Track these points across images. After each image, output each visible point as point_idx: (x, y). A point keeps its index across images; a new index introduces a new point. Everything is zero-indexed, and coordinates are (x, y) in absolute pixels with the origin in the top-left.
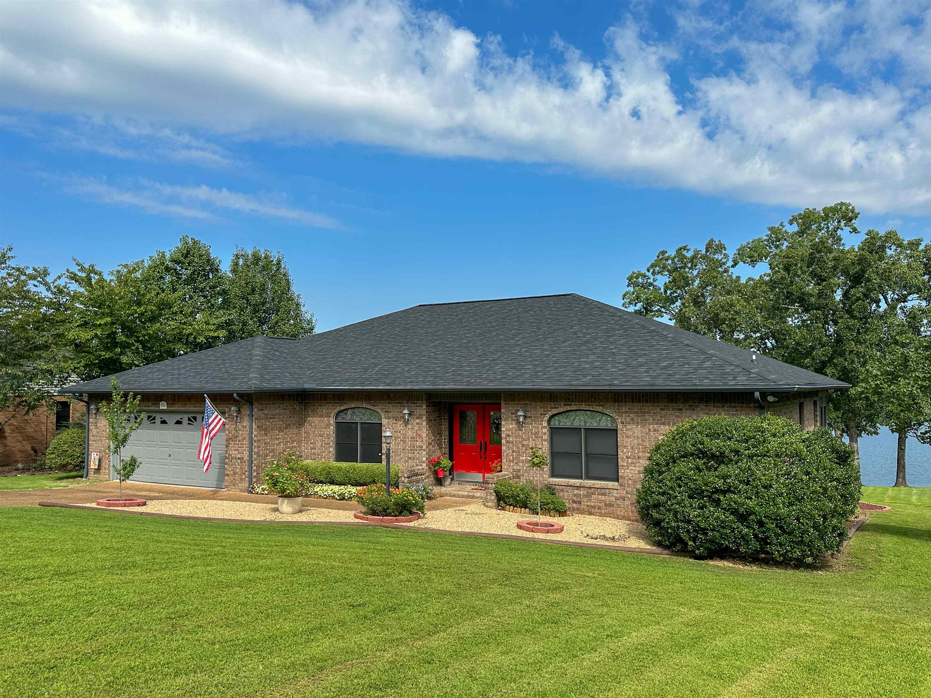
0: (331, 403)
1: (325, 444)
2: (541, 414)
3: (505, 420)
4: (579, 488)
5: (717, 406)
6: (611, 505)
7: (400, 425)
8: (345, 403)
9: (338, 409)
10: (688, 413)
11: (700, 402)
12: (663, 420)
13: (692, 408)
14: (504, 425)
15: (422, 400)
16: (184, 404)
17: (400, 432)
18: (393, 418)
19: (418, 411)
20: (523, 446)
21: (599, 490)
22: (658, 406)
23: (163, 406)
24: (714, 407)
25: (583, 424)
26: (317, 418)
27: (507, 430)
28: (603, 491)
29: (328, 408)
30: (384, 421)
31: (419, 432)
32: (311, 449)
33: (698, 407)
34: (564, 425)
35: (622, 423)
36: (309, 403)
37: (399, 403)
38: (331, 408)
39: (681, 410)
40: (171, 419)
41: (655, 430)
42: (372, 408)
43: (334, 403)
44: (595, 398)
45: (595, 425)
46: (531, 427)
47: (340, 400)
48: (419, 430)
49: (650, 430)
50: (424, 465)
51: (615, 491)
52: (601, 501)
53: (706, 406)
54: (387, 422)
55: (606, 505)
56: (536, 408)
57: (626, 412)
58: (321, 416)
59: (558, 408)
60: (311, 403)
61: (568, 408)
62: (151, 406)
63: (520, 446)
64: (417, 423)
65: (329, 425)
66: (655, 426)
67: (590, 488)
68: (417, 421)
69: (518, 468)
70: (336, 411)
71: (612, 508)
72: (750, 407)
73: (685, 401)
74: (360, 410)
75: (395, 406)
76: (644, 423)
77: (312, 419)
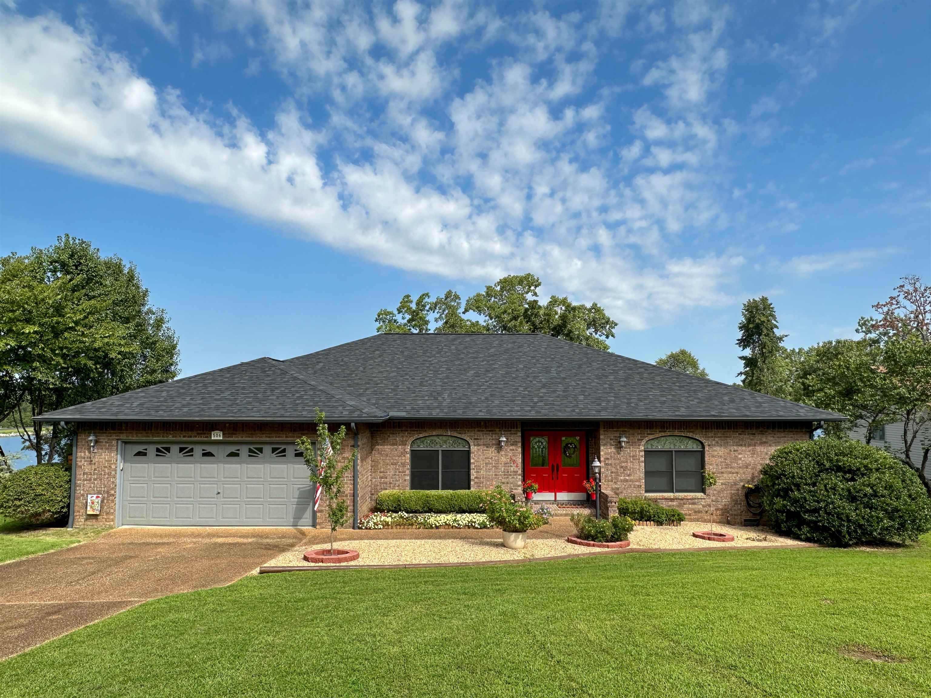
0: (407, 431)
1: (400, 472)
2: (638, 440)
3: (604, 445)
4: (672, 500)
5: (780, 432)
6: (699, 512)
7: (491, 452)
8: (426, 431)
9: (416, 436)
10: (760, 436)
11: (768, 428)
12: (741, 443)
13: (762, 433)
14: (603, 450)
15: (517, 428)
16: (252, 434)
17: (492, 458)
18: (484, 445)
19: (512, 438)
20: (622, 467)
21: (689, 501)
22: (737, 432)
23: (217, 436)
24: (778, 432)
25: (672, 447)
26: (389, 447)
27: (605, 454)
28: (693, 501)
29: (403, 436)
30: (473, 448)
31: (514, 458)
32: (381, 478)
33: (766, 432)
34: (656, 448)
35: (709, 445)
36: (377, 431)
37: (490, 431)
38: (407, 436)
39: (754, 434)
40: (221, 452)
41: (735, 451)
42: (459, 436)
43: (411, 431)
44: (686, 427)
45: (683, 448)
46: (628, 451)
47: (419, 428)
48: (514, 455)
49: (731, 451)
50: (520, 488)
51: (703, 500)
52: (691, 509)
53: (773, 431)
54: (476, 450)
55: (695, 512)
56: (634, 434)
57: (712, 437)
58: (393, 444)
59: (654, 434)
60: (381, 431)
61: (663, 434)
62: (196, 436)
63: (618, 467)
64: (511, 450)
65: (404, 453)
66: (735, 447)
67: (682, 499)
68: (511, 448)
69: (616, 486)
70: (412, 439)
71: (700, 514)
72: (802, 432)
73: (758, 428)
74: (441, 437)
75: (486, 434)
76: (726, 445)
77: (381, 447)
